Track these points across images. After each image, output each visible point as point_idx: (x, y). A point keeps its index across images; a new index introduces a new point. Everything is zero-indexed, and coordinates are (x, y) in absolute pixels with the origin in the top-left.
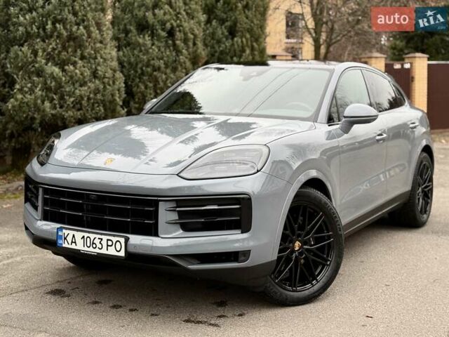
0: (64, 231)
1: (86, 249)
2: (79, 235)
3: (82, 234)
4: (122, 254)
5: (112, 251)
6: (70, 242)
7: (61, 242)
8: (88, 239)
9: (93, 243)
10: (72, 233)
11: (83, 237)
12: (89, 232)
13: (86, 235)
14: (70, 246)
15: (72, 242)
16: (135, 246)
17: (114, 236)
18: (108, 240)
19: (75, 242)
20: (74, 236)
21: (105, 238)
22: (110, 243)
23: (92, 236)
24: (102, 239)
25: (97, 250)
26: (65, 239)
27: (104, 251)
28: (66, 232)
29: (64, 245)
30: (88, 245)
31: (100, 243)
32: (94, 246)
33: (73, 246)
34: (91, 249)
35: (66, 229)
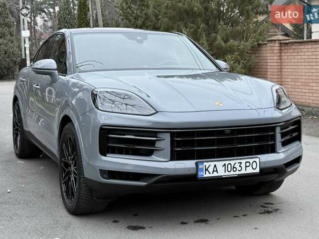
0: (205, 164)
1: (227, 173)
2: (220, 164)
3: (223, 163)
4: (257, 170)
5: (250, 170)
6: (211, 172)
7: (202, 173)
8: (229, 165)
9: (234, 168)
10: (212, 164)
11: (225, 165)
12: (230, 160)
13: (227, 163)
14: (211, 175)
15: (214, 171)
16: (265, 163)
17: (251, 158)
18: (246, 162)
19: (217, 171)
20: (215, 166)
21: (243, 161)
22: (248, 164)
23: (232, 162)
24: (241, 163)
25: (237, 173)
26: (206, 170)
27: (243, 172)
28: (207, 164)
29: (205, 176)
30: (229, 170)
31: (240, 166)
32: (235, 169)
33: (215, 174)
34: (232, 173)
35: (207, 162)
